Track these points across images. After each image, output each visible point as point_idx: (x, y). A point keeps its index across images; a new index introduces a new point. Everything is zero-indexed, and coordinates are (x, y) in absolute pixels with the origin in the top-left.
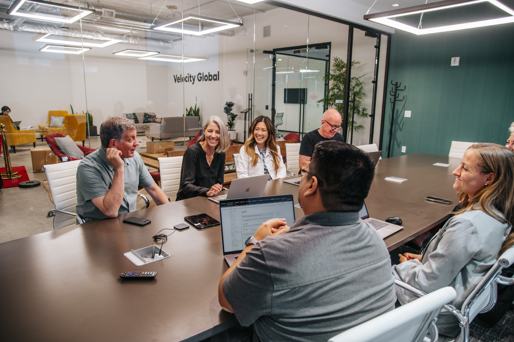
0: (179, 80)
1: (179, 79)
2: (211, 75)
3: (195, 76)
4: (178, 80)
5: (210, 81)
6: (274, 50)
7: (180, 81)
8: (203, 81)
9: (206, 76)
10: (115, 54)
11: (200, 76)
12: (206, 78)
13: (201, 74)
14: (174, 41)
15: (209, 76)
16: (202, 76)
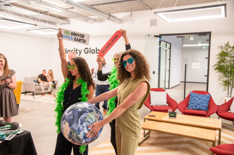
2: (99, 50)
3: (81, 50)
6: (160, 35)
8: (90, 53)
9: (93, 50)
11: (86, 50)
12: (93, 52)
13: (88, 49)
14: (61, 24)
15: (97, 50)
16: (89, 50)
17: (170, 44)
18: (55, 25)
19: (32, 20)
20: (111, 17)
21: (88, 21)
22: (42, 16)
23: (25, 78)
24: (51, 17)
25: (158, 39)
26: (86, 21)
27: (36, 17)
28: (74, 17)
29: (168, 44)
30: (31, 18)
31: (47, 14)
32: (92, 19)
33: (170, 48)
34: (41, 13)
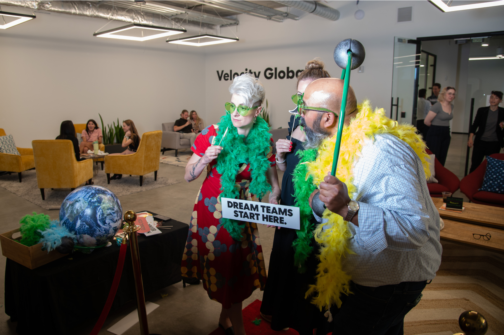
0: (228, 76)
1: (226, 75)
2: (292, 72)
3: (259, 73)
4: (225, 77)
5: (289, 79)
6: (418, 38)
7: (229, 78)
8: (276, 78)
9: (282, 72)
10: (98, 36)
11: (269, 72)
12: (282, 75)
13: (271, 70)
14: (222, 26)
15: (288, 72)
16: (273, 72)
17: (435, 57)
18: (211, 28)
19: (173, 23)
20: (318, 8)
21: (273, 18)
22: (191, 15)
23: (163, 125)
24: (205, 16)
25: (414, 46)
26: (269, 18)
27: (180, 17)
28: (248, 12)
29: (430, 57)
30: (172, 19)
31: (200, 11)
32: (281, 14)
33: (434, 66)
34: (189, 8)
